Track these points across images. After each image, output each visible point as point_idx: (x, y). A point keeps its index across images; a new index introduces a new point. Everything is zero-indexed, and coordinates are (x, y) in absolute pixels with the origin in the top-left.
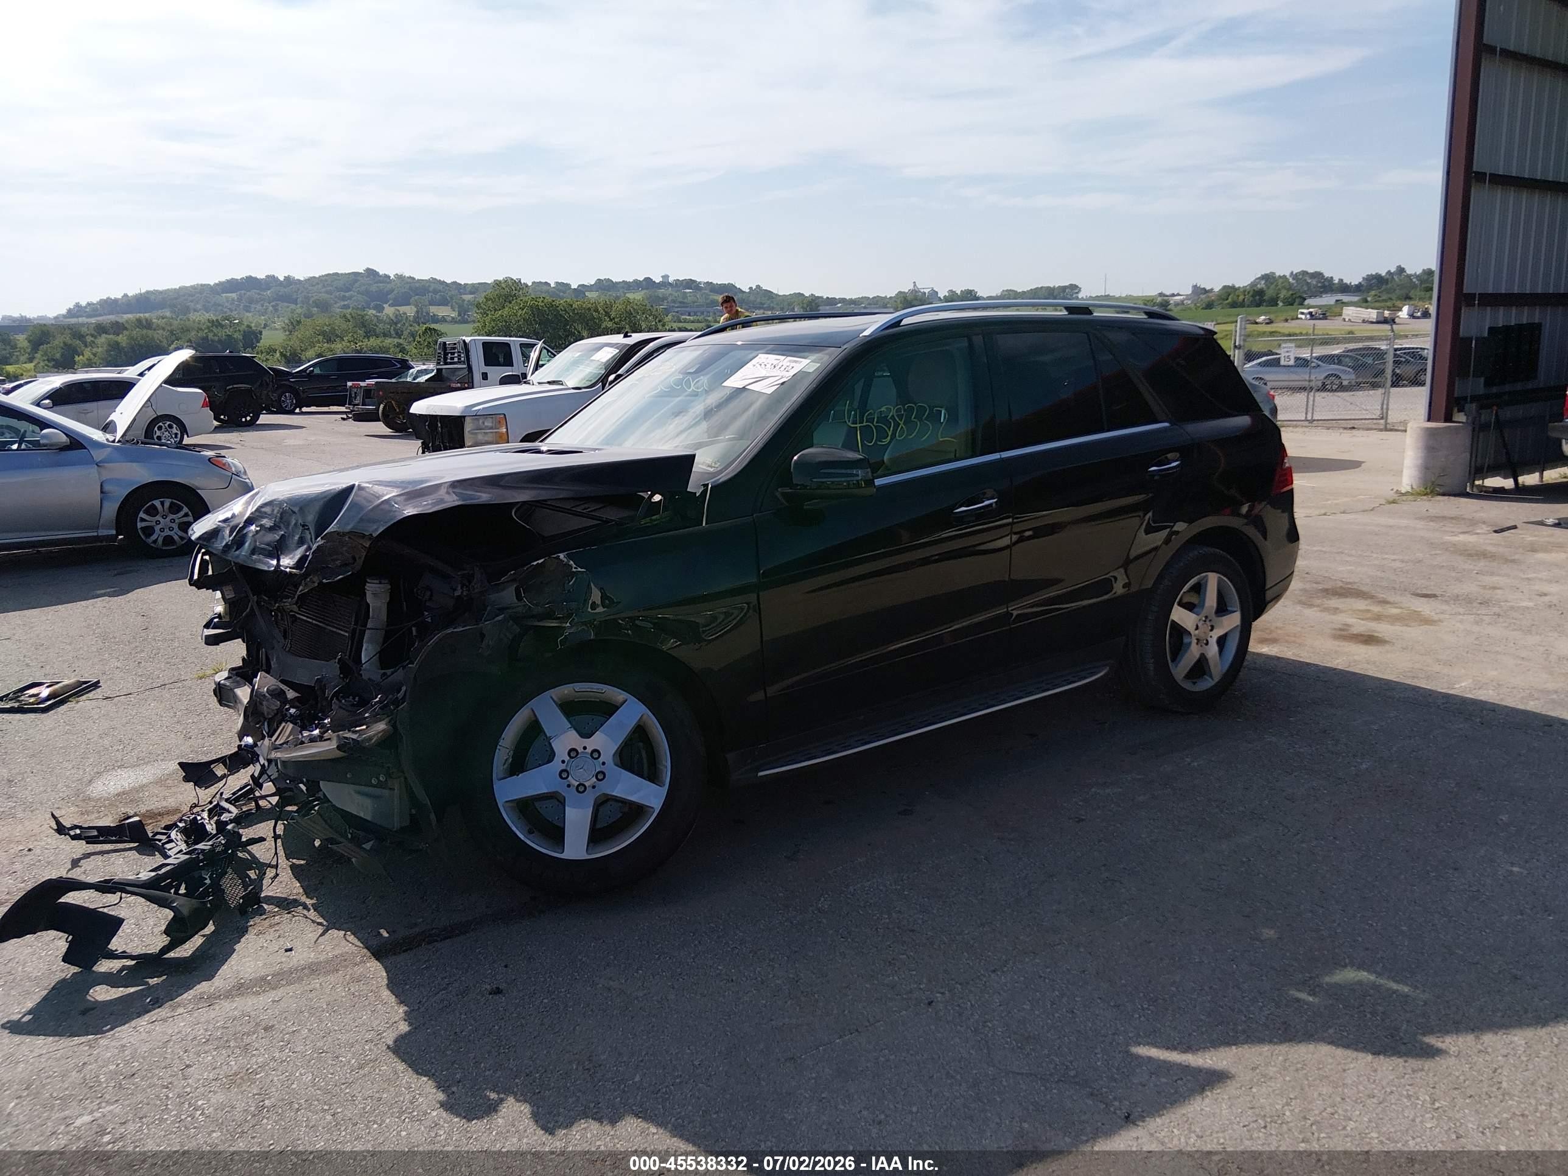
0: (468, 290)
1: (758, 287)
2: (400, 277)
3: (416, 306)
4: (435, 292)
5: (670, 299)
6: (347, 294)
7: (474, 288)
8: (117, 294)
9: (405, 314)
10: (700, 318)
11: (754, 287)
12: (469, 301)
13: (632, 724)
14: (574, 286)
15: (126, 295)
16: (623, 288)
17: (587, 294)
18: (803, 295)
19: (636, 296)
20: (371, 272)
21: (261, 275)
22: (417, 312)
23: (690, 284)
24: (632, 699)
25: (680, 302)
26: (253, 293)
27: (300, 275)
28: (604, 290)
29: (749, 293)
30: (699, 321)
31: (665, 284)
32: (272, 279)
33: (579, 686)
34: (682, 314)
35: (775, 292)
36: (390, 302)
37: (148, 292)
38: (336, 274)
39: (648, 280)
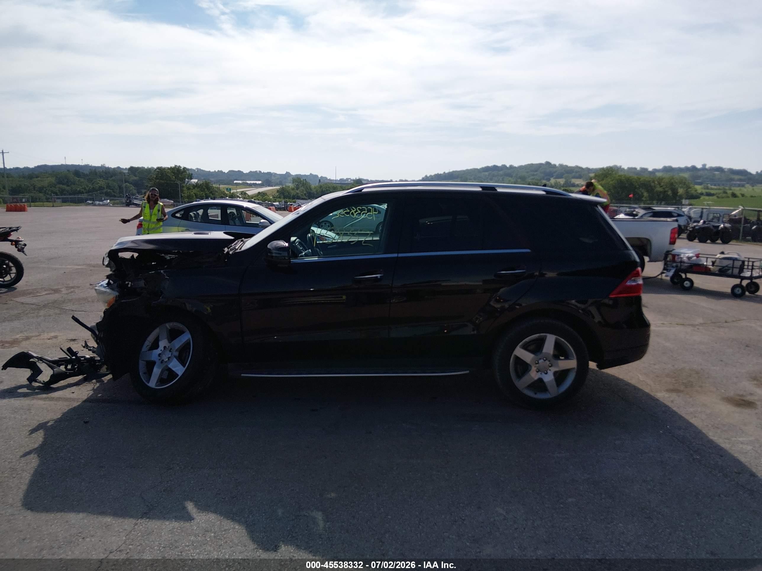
0: (593, 171)
2: (561, 166)
3: (566, 178)
4: (577, 172)
6: (535, 173)
7: (597, 171)
8: (441, 172)
9: (560, 182)
10: (721, 188)
15: (444, 173)
16: (678, 170)
17: (656, 173)
19: (687, 175)
20: (548, 163)
21: (499, 164)
22: (566, 182)
26: (495, 173)
27: (516, 165)
28: (668, 171)
32: (504, 166)
36: (554, 177)
37: (453, 172)
38: (532, 164)
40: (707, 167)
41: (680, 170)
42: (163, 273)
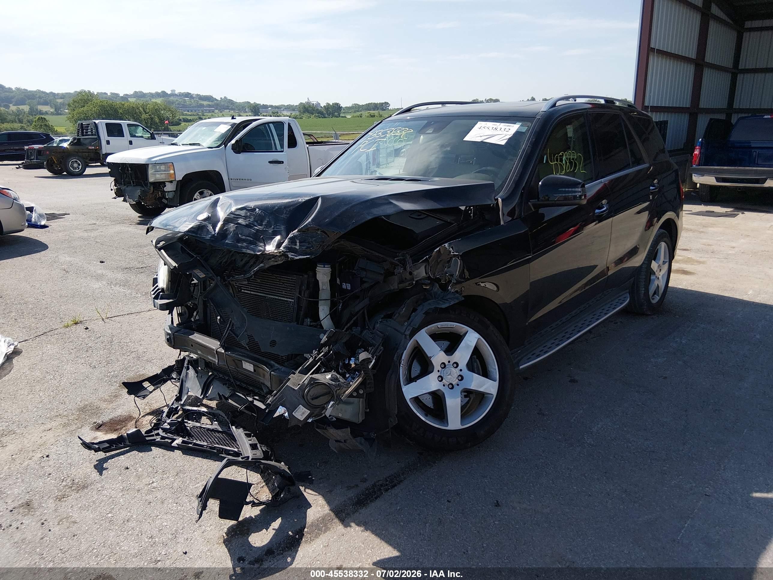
0: (59, 97)
1: (225, 97)
3: (30, 105)
4: (40, 97)
5: (177, 103)
7: (63, 96)
9: (23, 110)
10: (195, 113)
11: (223, 98)
12: (61, 103)
13: (473, 345)
14: (121, 95)
16: (150, 96)
17: (129, 99)
18: (249, 103)
19: (159, 101)
22: (31, 109)
23: (188, 95)
24: (470, 330)
25: (182, 105)
28: (139, 97)
29: (221, 101)
30: (194, 115)
31: (173, 95)
33: (440, 324)
34: (184, 111)
35: (235, 100)
36: (14, 103)
39: (164, 92)
40: (176, 92)
41: (152, 95)
42: (448, 248)
